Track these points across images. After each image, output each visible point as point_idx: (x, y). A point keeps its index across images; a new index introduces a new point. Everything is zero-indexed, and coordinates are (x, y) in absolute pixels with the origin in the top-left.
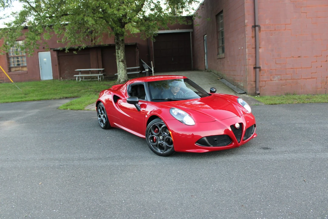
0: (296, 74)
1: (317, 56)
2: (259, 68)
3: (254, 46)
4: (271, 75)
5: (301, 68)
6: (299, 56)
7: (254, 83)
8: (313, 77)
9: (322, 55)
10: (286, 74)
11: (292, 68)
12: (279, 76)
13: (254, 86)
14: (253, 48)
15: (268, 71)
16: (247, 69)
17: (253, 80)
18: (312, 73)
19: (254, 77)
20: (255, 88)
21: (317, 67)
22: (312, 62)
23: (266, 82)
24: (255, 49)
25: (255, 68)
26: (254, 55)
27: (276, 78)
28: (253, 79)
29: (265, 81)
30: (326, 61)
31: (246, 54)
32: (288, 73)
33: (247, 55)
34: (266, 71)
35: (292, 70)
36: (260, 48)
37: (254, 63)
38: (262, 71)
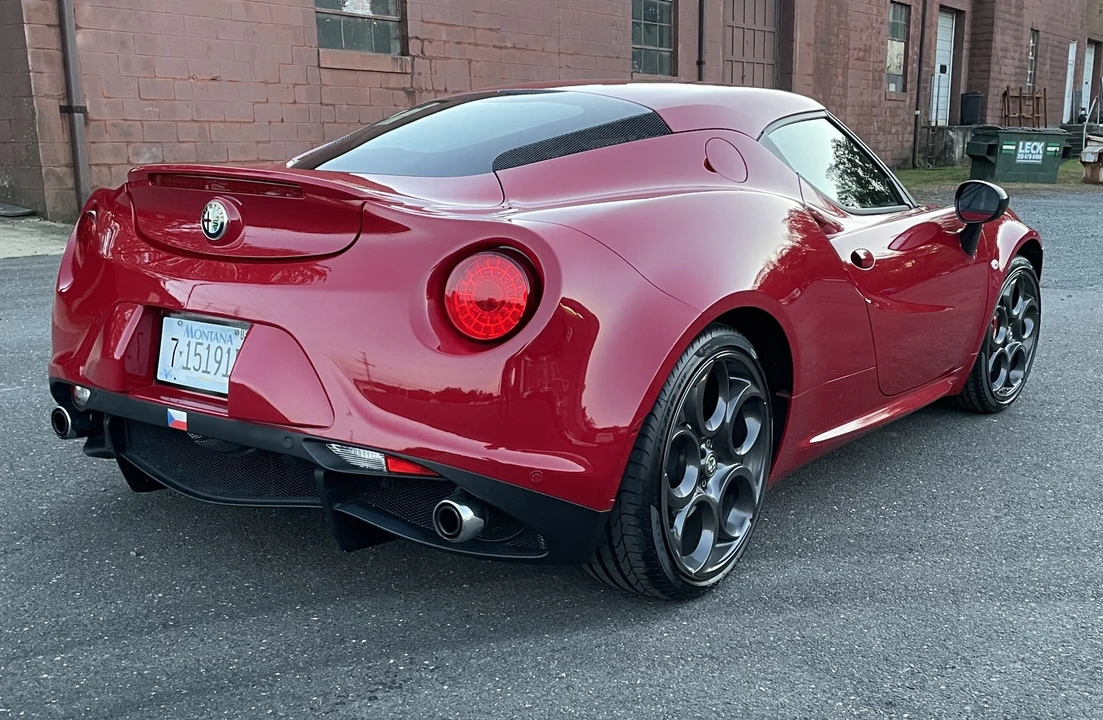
0: (212, 142)
1: (266, 83)
2: (83, 110)
3: (54, 20)
4: (128, 143)
5: (225, 122)
6: (215, 75)
7: (69, 171)
8: (262, 158)
9: (279, 82)
10: (180, 142)
11: (195, 119)
12: (154, 150)
13: (70, 183)
14: (49, 26)
15: (114, 125)
16: (34, 114)
17: (63, 162)
18: (258, 142)
19: (67, 147)
20: (73, 193)
21: (270, 122)
22: (255, 103)
23: (114, 169)
24: (57, 30)
25: (68, 110)
26: (57, 55)
27: (147, 155)
28: (62, 154)
29: (109, 166)
30: (295, 102)
31: (24, 48)
32: (185, 140)
33: (29, 50)
34: (108, 123)
35: (196, 125)
36: (78, 27)
37: (60, 91)
38: (92, 124)
